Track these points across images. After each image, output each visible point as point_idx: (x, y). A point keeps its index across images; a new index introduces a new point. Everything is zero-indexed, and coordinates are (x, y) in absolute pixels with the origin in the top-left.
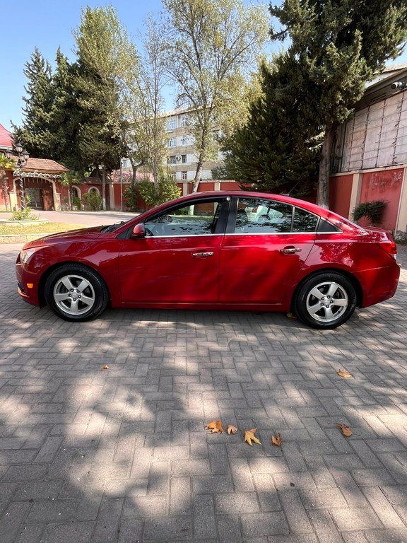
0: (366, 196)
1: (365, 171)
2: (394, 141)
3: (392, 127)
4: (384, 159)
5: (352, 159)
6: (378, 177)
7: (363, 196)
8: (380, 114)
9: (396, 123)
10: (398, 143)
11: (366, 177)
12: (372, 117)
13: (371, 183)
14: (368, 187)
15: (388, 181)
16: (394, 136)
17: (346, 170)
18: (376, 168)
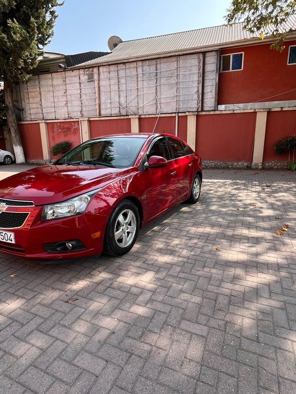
0: (54, 139)
1: (48, 121)
2: (65, 103)
3: (62, 93)
4: (61, 114)
5: (33, 111)
6: (60, 126)
7: (51, 138)
8: (50, 82)
9: (64, 91)
10: (69, 105)
11: (50, 125)
12: (43, 83)
13: (55, 130)
14: (54, 132)
15: (69, 129)
16: (65, 99)
17: (28, 119)
18: (56, 119)
